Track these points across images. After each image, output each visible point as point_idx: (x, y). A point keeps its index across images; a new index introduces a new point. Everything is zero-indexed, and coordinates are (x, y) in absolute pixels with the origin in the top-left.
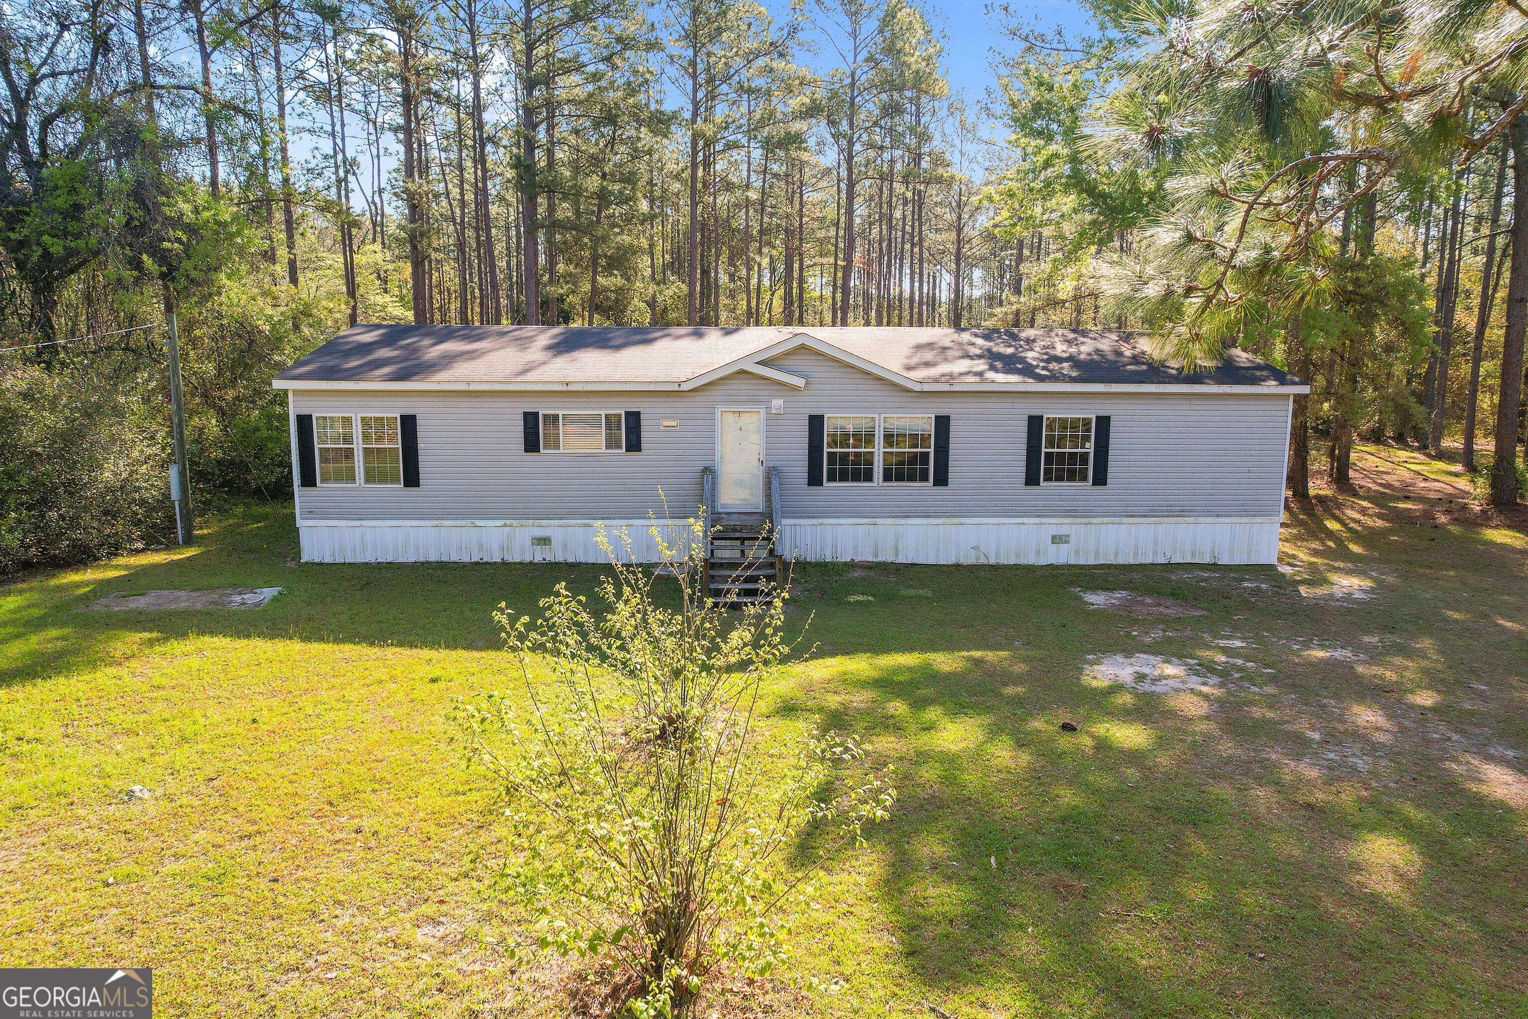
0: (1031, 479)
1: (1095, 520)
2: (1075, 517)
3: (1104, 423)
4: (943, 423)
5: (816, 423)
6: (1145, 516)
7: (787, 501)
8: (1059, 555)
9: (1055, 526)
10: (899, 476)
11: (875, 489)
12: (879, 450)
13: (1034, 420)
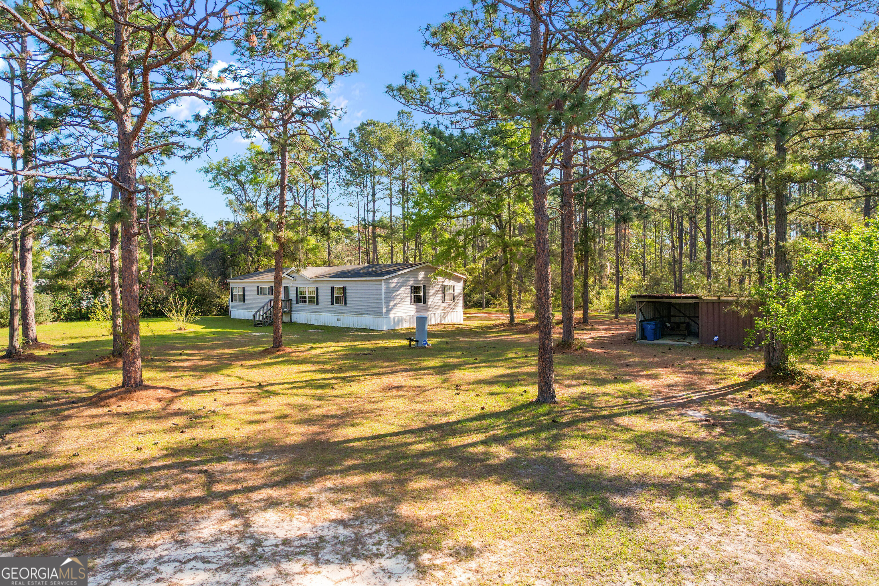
0: (333, 304)
1: (345, 315)
2: (341, 314)
3: (345, 288)
4: (317, 288)
5: (297, 288)
6: (354, 314)
7: (293, 308)
8: (339, 324)
9: (337, 316)
10: (310, 302)
11: (307, 305)
12: (307, 295)
13: (332, 288)
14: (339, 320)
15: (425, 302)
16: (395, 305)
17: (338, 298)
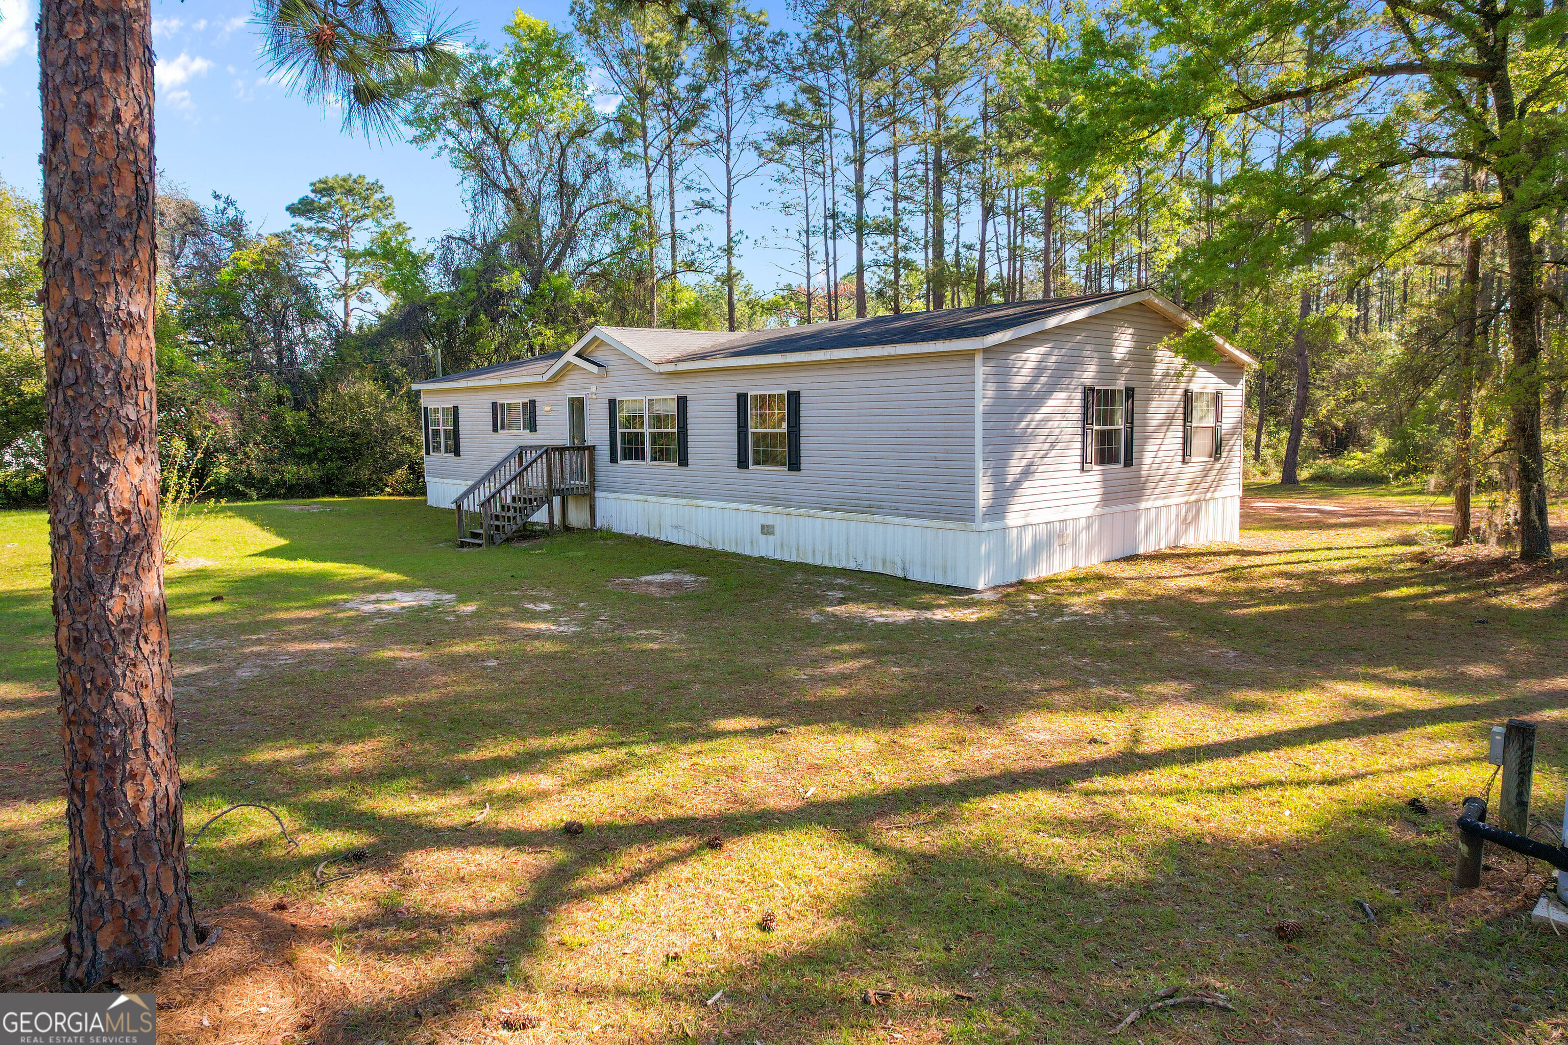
0: (742, 463)
1: (793, 511)
2: (778, 505)
3: (794, 398)
4: (682, 402)
5: (612, 403)
6: (836, 510)
7: (601, 476)
8: (767, 548)
9: (762, 514)
10: (661, 455)
11: (646, 468)
12: (647, 431)
13: (742, 399)
14: (767, 530)
15: (1129, 462)
16: (1027, 473)
17: (761, 439)
